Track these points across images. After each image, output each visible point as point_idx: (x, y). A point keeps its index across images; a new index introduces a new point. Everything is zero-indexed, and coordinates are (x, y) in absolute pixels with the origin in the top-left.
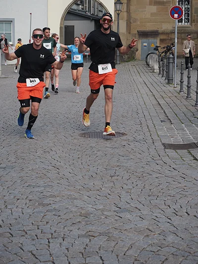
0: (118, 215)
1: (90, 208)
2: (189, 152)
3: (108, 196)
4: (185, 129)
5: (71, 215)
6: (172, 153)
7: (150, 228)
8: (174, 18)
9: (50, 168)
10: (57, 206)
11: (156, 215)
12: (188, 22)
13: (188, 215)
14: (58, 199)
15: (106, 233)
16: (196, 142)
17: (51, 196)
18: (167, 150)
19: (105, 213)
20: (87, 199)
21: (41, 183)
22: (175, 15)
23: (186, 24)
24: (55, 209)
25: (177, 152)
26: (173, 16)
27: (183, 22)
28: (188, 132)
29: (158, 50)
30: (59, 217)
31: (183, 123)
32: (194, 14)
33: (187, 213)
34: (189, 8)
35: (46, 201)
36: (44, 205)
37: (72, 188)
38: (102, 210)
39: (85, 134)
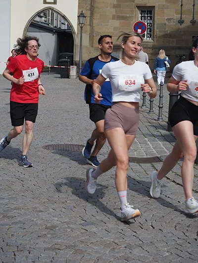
0: (84, 228)
1: (55, 221)
2: (153, 166)
3: (74, 209)
5: (37, 228)
6: (136, 167)
7: (116, 241)
9: (14, 180)
10: (21, 219)
11: (121, 228)
12: (150, 37)
13: (153, 228)
14: (22, 212)
15: (72, 246)
16: (159, 156)
17: (15, 209)
18: (131, 164)
19: (71, 226)
20: (52, 212)
21: (5, 195)
22: (138, 30)
23: (148, 39)
24: (20, 222)
25: (140, 166)
27: (146, 37)
28: (151, 145)
30: (24, 230)
31: (146, 137)
32: (156, 30)
33: (152, 226)
34: (151, 24)
35: (10, 214)
36: (8, 217)
37: (37, 201)
38: (68, 223)
39: (48, 146)
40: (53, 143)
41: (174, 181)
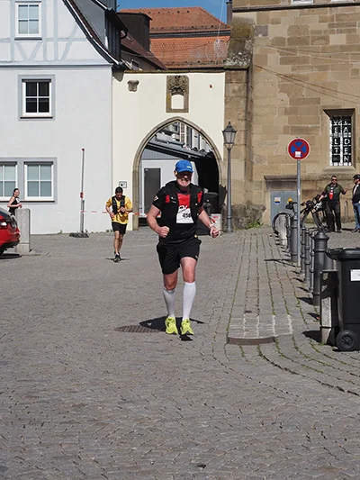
0: (119, 406)
1: (88, 400)
2: (258, 348)
4: (274, 321)
5: (61, 406)
6: (233, 349)
7: (150, 416)
8: (297, 158)
10: (47, 399)
11: (165, 406)
13: (206, 405)
18: (229, 345)
19: (105, 404)
22: (297, 153)
23: (346, 164)
24: (44, 401)
25: (241, 348)
26: (293, 155)
27: (341, 161)
28: (274, 324)
29: (292, 208)
31: (274, 314)
32: (358, 148)
34: (350, 139)
35: (36, 395)
38: (102, 402)
39: (124, 327)
40: (132, 324)
41: (272, 363)
